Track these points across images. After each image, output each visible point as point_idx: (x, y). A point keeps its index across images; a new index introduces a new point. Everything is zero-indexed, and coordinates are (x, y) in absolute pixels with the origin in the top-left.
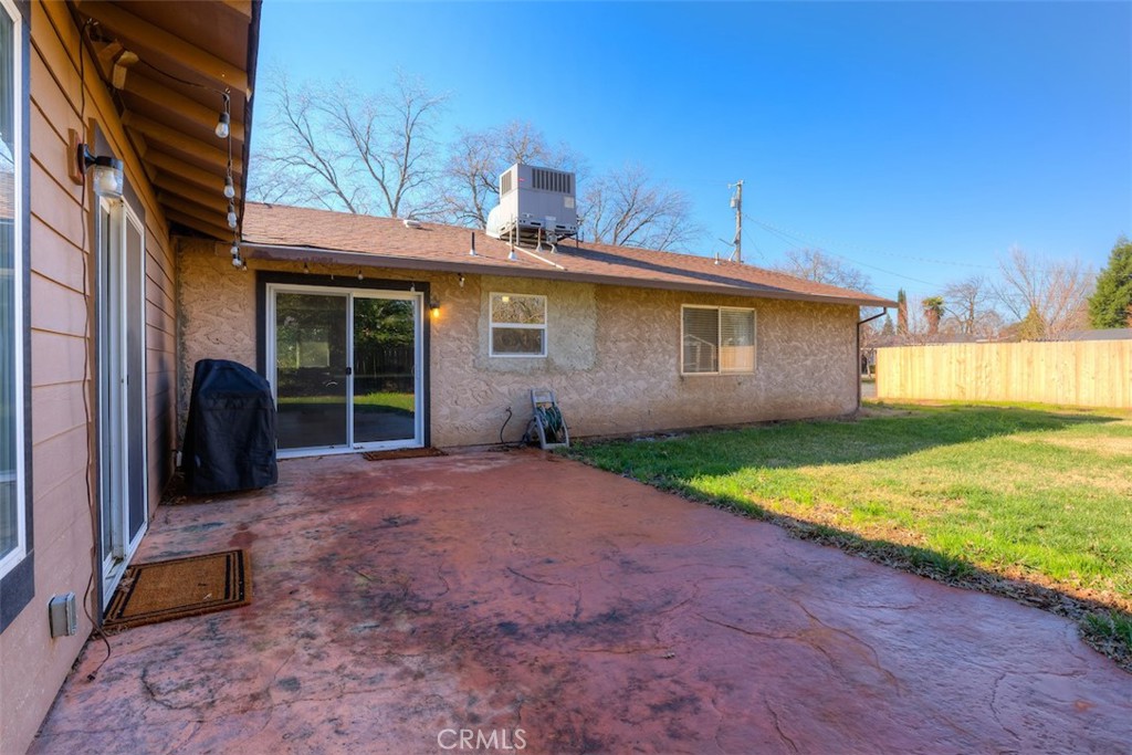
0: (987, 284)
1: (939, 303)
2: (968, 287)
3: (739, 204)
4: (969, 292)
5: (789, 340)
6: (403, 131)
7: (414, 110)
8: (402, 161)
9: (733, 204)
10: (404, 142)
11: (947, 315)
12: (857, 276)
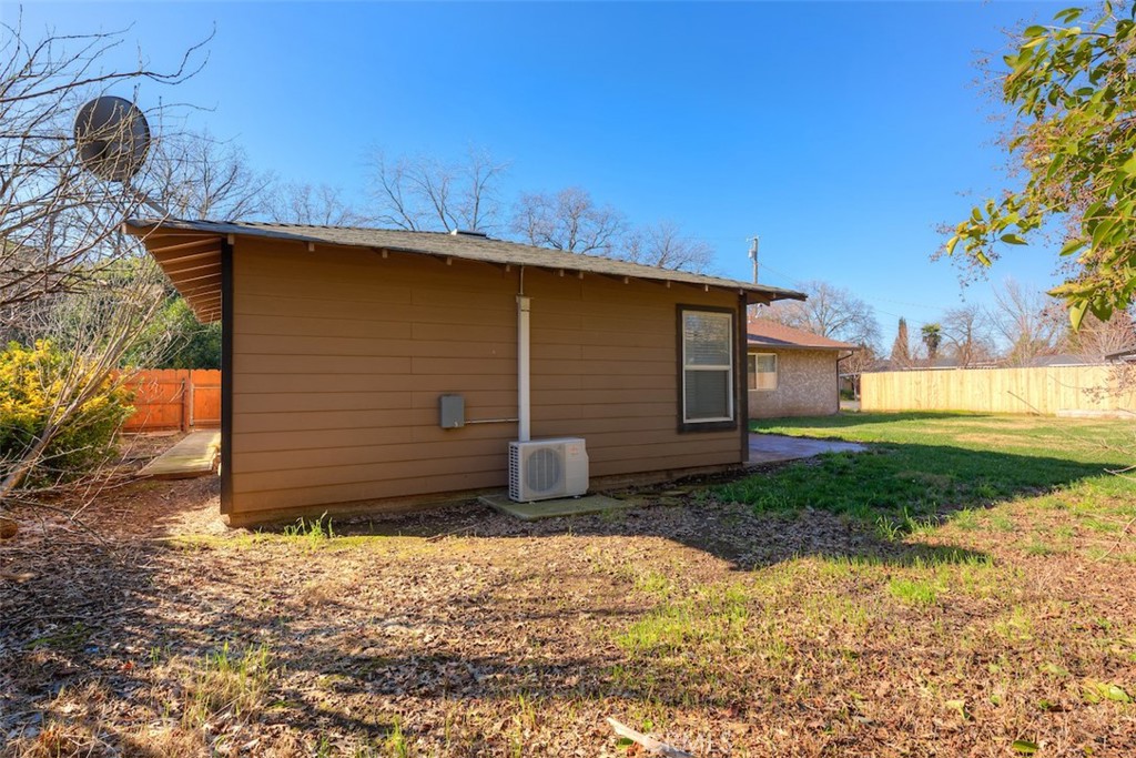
0: (982, 310)
1: (937, 330)
2: (965, 314)
3: (755, 255)
4: (967, 318)
5: (796, 371)
6: (473, 193)
7: (482, 177)
8: (471, 217)
9: (750, 255)
10: (474, 201)
11: (945, 340)
12: (861, 305)
